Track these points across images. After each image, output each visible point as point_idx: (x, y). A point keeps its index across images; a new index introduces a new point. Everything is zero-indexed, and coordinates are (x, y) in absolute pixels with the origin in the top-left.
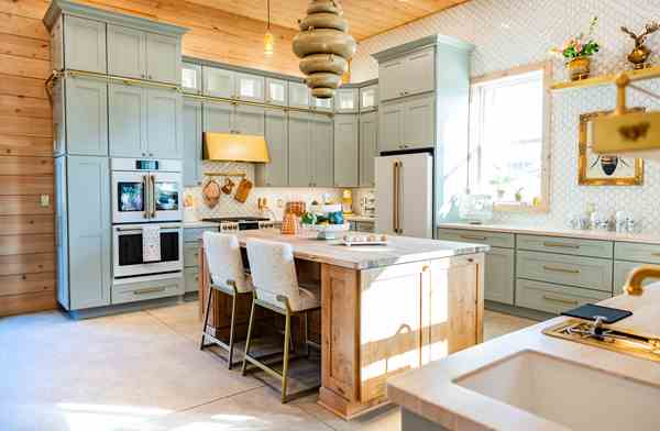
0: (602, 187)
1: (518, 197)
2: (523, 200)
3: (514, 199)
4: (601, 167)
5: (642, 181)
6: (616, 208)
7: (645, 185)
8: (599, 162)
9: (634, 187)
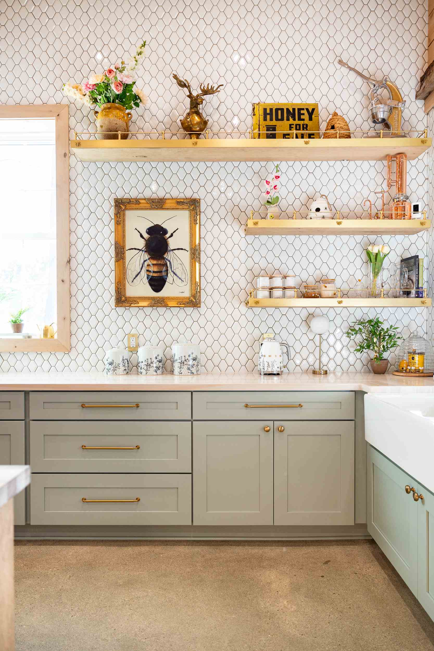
0: (149, 310)
1: (17, 327)
2: (25, 330)
3: (10, 329)
4: (146, 281)
5: (200, 303)
6: (168, 340)
7: (203, 308)
8: (144, 274)
9: (189, 310)
